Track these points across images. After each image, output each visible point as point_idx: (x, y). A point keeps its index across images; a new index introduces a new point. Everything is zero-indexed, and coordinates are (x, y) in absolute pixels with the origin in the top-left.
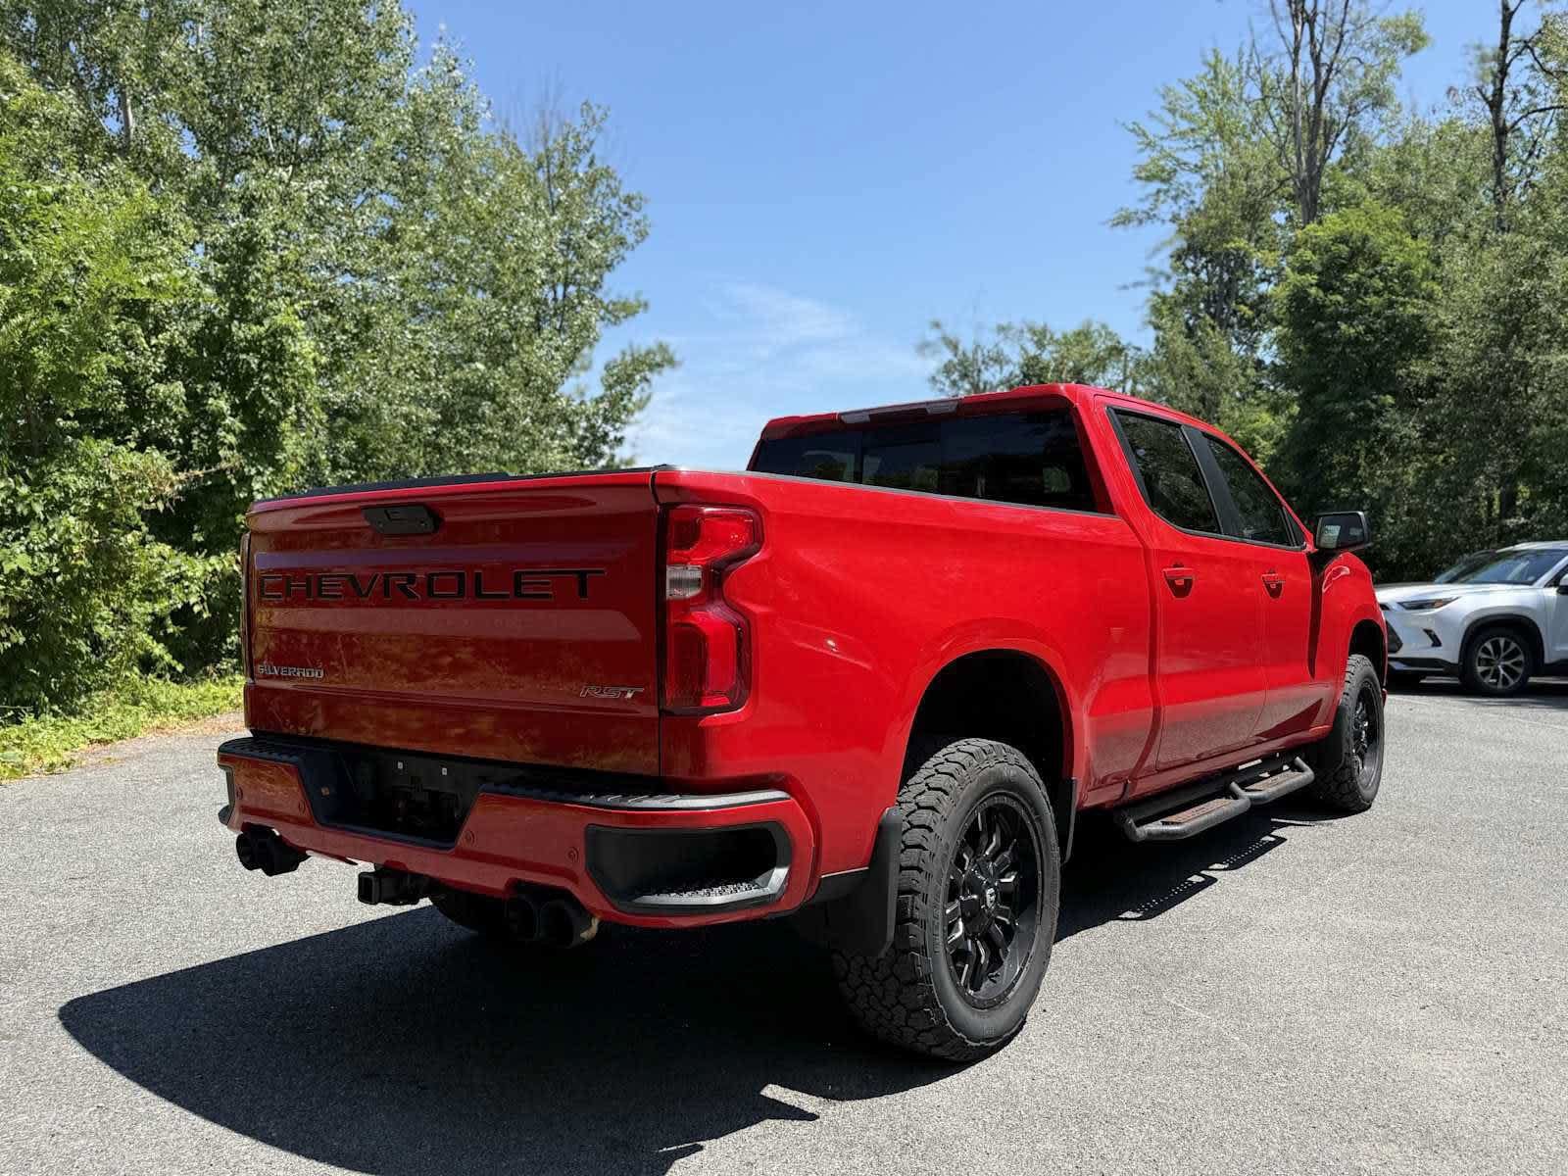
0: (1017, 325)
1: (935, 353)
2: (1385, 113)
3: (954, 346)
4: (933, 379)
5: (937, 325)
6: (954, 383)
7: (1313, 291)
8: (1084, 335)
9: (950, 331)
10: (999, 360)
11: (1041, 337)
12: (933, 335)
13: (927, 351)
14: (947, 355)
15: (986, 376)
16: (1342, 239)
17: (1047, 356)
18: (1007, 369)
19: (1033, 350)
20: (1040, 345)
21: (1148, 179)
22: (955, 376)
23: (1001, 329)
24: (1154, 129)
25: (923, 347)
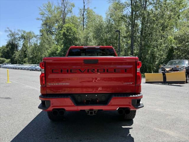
0: (20, 30)
1: (8, 32)
2: (71, 13)
3: (11, 32)
4: (8, 36)
5: (8, 28)
6: (11, 37)
7: (66, 32)
8: (30, 33)
9: (10, 29)
10: (18, 34)
11: (24, 32)
12: (7, 29)
13: (7, 32)
14: (10, 33)
15: (16, 36)
16: (68, 27)
17: (25, 35)
18: (19, 36)
19: (23, 33)
20: (24, 33)
21: (41, 15)
22: (11, 36)
23: (18, 30)
24: (42, 9)
25: (6, 31)
